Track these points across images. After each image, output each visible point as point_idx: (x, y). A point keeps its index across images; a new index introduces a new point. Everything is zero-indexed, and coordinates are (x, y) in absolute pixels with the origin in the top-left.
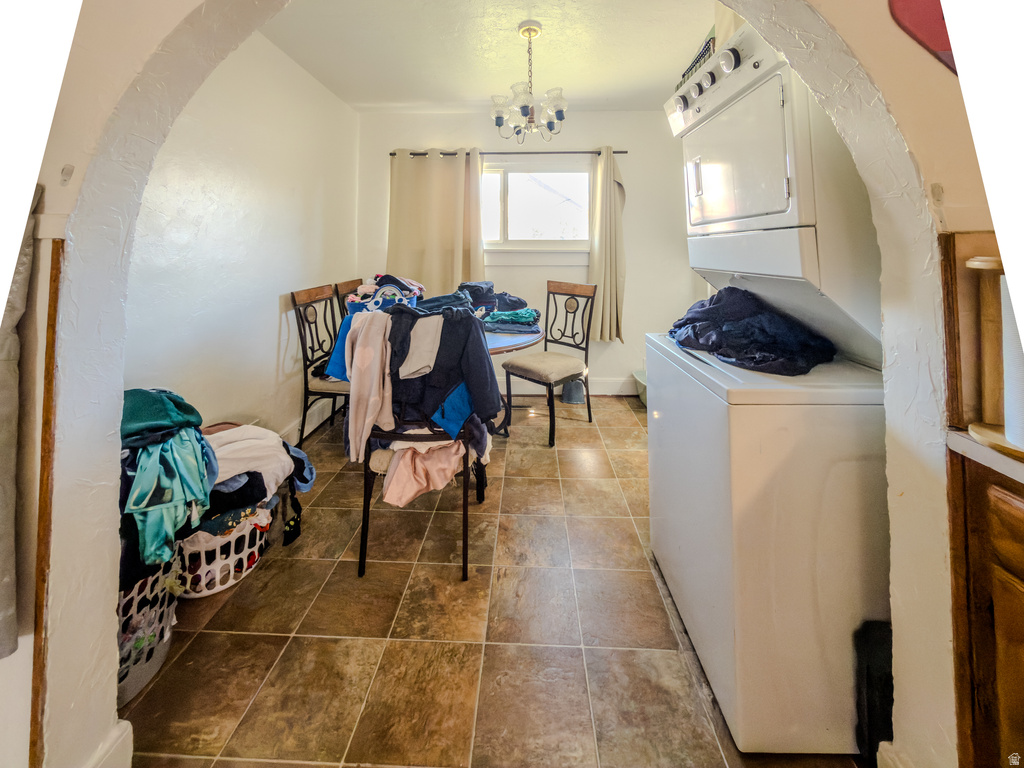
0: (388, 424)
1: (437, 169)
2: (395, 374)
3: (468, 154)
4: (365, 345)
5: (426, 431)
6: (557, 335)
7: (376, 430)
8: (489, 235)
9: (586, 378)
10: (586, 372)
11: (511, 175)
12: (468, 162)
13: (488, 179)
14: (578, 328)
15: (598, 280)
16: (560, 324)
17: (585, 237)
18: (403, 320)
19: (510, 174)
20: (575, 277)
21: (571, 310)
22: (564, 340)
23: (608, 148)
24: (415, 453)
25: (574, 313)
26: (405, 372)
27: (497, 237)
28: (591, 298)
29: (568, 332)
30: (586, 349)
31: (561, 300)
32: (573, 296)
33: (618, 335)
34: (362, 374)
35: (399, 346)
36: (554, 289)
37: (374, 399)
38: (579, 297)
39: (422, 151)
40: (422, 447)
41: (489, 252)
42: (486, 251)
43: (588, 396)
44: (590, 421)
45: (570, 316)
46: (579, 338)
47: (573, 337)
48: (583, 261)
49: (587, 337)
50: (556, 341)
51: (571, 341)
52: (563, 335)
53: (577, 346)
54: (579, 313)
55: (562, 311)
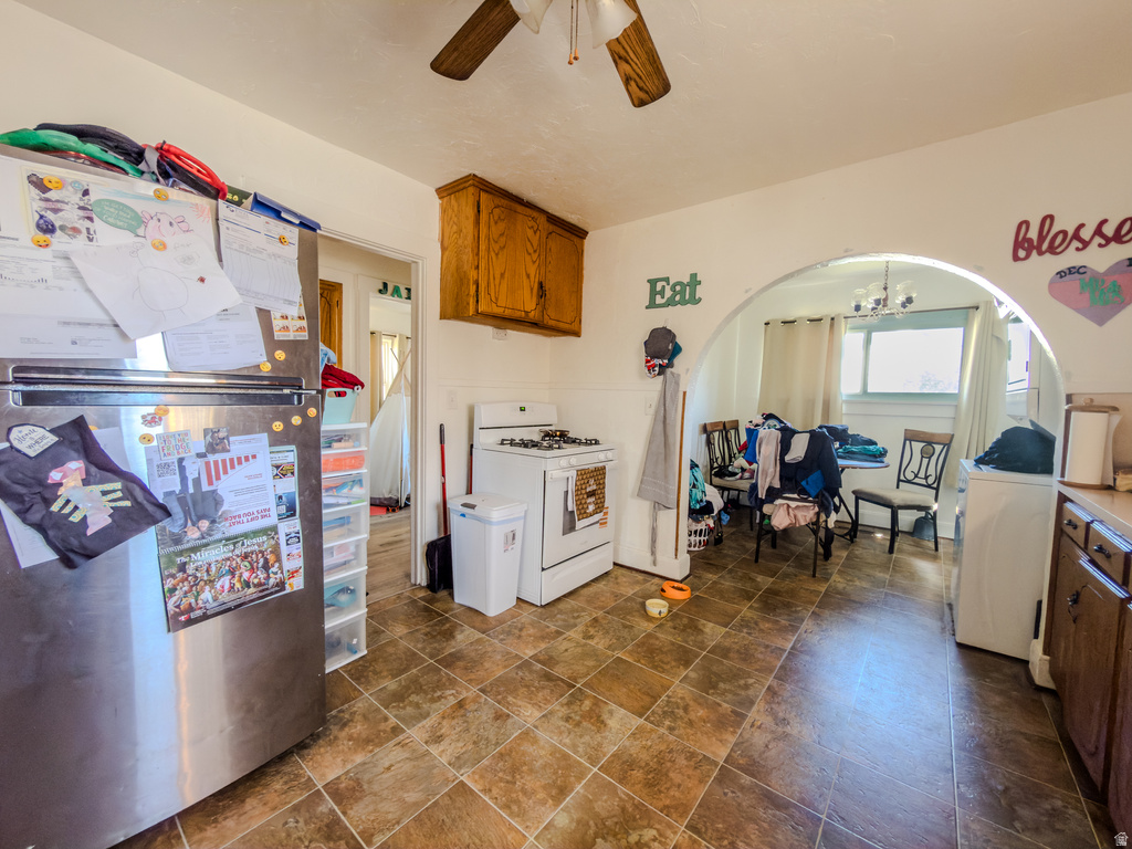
0: (777, 485)
1: (804, 333)
2: (782, 460)
3: (833, 319)
4: (767, 444)
5: (795, 496)
6: (910, 476)
7: (771, 488)
8: (848, 385)
9: (935, 513)
10: (935, 507)
12: (832, 325)
13: (851, 340)
14: (931, 471)
15: (958, 429)
16: (914, 466)
17: (954, 390)
18: (787, 434)
19: (873, 334)
21: (927, 455)
22: (917, 480)
24: (788, 506)
25: (930, 458)
26: (788, 458)
27: (857, 390)
28: (948, 445)
29: (922, 474)
30: (937, 489)
31: (917, 446)
32: (929, 443)
34: (765, 458)
36: (910, 437)
37: (771, 470)
38: (939, 447)
39: (792, 319)
40: (793, 504)
41: (847, 402)
42: (843, 401)
43: (936, 537)
44: (937, 549)
45: (925, 461)
46: (931, 480)
47: (926, 478)
49: (939, 479)
50: (909, 482)
51: (924, 482)
52: (916, 476)
53: (929, 486)
54: (934, 458)
55: (917, 456)
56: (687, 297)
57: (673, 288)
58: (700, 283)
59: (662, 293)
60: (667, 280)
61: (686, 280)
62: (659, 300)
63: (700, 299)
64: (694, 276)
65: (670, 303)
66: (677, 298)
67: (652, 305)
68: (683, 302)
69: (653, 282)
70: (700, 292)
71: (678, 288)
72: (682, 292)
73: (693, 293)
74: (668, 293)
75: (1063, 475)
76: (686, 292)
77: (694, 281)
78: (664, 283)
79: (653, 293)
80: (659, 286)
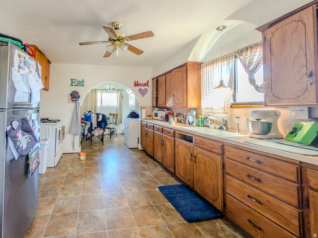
2: (97, 121)
6: (111, 122)
7: (95, 127)
8: (99, 104)
9: (116, 129)
11: (103, 94)
12: (95, 91)
13: (99, 94)
14: (115, 121)
15: (118, 112)
16: (111, 120)
17: (116, 105)
18: (98, 115)
20: (114, 112)
22: (112, 123)
23: (120, 89)
27: (100, 105)
28: (117, 116)
29: (113, 122)
30: (116, 124)
31: (112, 116)
32: (114, 116)
33: (121, 123)
34: (94, 121)
35: (98, 118)
36: (110, 114)
37: (95, 123)
38: (115, 116)
40: (99, 130)
41: (99, 108)
45: (113, 119)
46: (115, 123)
48: (116, 109)
49: (116, 122)
51: (113, 123)
53: (115, 124)
54: (115, 118)
55: (112, 118)
56: (81, 85)
57: (78, 82)
58: (84, 82)
59: (74, 83)
60: (76, 80)
61: (81, 81)
62: (74, 84)
63: (84, 85)
64: (83, 80)
65: (77, 85)
66: (79, 84)
67: (72, 85)
68: (80, 85)
69: (72, 80)
70: (84, 84)
71: (79, 82)
72: (80, 83)
73: (83, 84)
74: (76, 83)
75: (141, 118)
76: (81, 83)
77: (83, 81)
78: (75, 80)
79: (72, 82)
80: (74, 81)
